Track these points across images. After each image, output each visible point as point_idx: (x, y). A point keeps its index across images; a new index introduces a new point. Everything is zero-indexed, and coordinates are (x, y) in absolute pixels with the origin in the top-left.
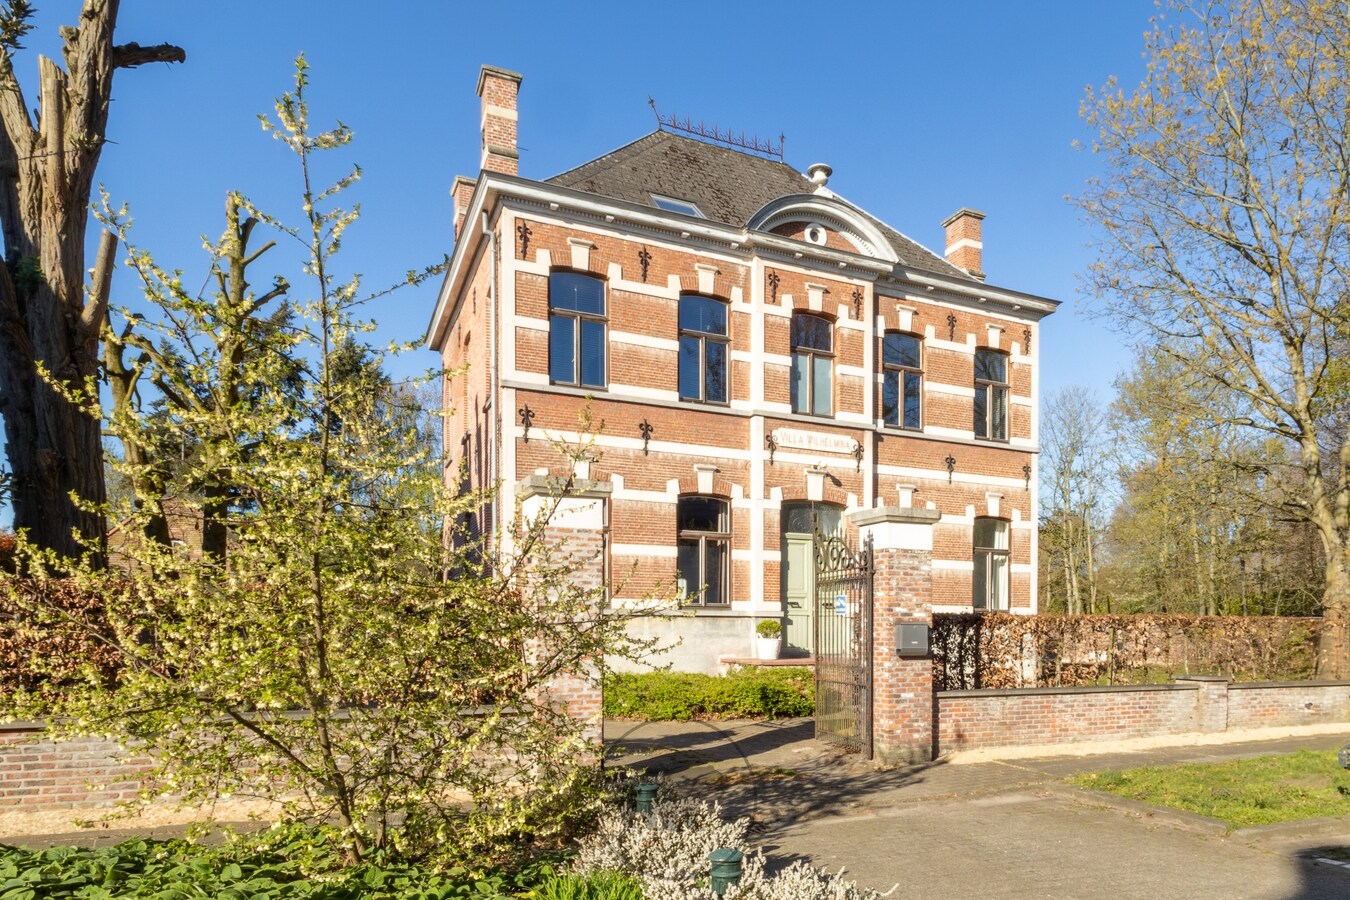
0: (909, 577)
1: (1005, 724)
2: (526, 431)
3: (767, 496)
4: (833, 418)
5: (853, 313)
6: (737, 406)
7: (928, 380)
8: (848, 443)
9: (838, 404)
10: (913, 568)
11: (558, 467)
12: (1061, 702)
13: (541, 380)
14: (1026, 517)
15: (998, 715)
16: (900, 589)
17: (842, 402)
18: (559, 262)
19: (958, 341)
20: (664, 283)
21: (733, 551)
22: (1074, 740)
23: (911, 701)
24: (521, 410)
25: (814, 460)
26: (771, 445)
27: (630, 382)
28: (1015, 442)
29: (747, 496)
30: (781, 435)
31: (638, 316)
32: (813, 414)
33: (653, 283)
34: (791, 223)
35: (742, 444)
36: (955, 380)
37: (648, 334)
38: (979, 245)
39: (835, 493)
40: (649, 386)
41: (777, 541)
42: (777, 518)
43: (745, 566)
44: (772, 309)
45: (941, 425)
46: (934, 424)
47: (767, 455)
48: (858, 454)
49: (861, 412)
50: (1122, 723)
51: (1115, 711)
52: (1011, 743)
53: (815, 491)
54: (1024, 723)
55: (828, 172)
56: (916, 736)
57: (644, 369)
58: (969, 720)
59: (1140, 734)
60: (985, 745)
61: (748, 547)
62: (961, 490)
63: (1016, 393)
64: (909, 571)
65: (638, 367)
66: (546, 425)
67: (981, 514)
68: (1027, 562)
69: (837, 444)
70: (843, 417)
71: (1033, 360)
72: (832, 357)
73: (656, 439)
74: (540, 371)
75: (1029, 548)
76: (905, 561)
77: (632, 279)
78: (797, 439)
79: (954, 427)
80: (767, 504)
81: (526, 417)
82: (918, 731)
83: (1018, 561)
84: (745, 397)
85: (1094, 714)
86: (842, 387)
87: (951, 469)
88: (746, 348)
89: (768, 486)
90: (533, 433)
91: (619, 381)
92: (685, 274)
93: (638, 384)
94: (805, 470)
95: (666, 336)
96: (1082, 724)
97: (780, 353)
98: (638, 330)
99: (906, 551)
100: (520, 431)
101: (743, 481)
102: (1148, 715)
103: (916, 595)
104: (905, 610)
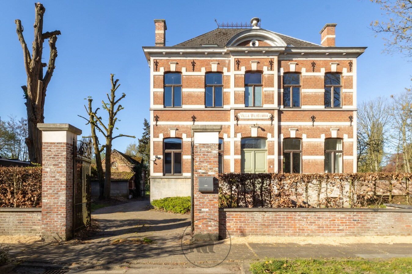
0: (206, 156)
1: (265, 225)
2: (157, 122)
3: (235, 136)
4: (262, 107)
5: (270, 68)
6: (226, 107)
7: (303, 88)
8: (268, 115)
9: (264, 102)
10: (208, 152)
11: (166, 132)
12: (299, 215)
13: (161, 107)
14: (351, 136)
15: (260, 220)
16: (201, 162)
17: (265, 101)
18: (166, 70)
19: (316, 72)
20: (200, 71)
21: (224, 156)
22: (308, 235)
23: (207, 212)
24: (155, 117)
25: (255, 122)
26: (237, 119)
27: (189, 104)
28: (345, 107)
29: (229, 137)
30: (240, 115)
31: (192, 83)
32: (254, 106)
33: (196, 71)
34: (245, 42)
35: (227, 120)
36: (316, 87)
37: (195, 88)
38: (334, 36)
39: (262, 134)
40: (195, 104)
41: (240, 152)
42: (239, 144)
43: (228, 161)
44: (237, 72)
45: (309, 105)
46: (306, 105)
47: (236, 122)
48: (272, 119)
49: (273, 103)
50: (341, 228)
51: (336, 221)
52: (268, 234)
53: (254, 133)
54: (276, 225)
55: (258, 20)
56: (210, 228)
57: (193, 99)
58: (243, 222)
59: (354, 234)
60: (252, 235)
61: (229, 154)
62: (319, 129)
63: (345, 88)
64: (206, 154)
65: (192, 99)
66: (163, 120)
67: (328, 137)
68: (351, 154)
69: (263, 116)
70: (266, 106)
71: (354, 73)
72: (262, 86)
73: (197, 121)
74: (161, 104)
75: (352, 149)
76: (204, 149)
77: (190, 71)
78: (247, 116)
79: (315, 105)
80: (236, 139)
81: (157, 119)
82: (211, 226)
83: (347, 155)
84: (228, 104)
85: (321, 222)
86: (265, 95)
87: (313, 121)
88: (229, 87)
89: (236, 133)
90: (159, 123)
91: (185, 104)
92: (207, 67)
93: (191, 104)
94: (250, 126)
95: (201, 88)
96: (314, 227)
97: (240, 87)
98: (191, 87)
99: (204, 144)
100: (155, 123)
101: (228, 132)
102: (360, 225)
103: (210, 164)
104: (204, 171)
